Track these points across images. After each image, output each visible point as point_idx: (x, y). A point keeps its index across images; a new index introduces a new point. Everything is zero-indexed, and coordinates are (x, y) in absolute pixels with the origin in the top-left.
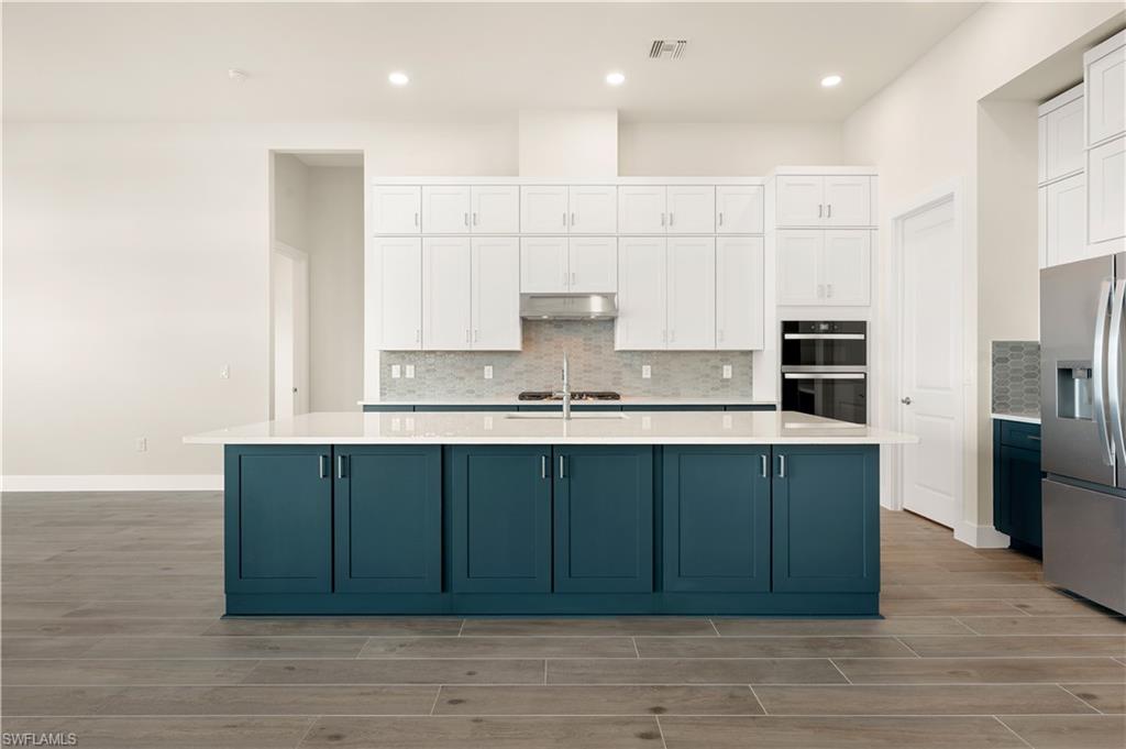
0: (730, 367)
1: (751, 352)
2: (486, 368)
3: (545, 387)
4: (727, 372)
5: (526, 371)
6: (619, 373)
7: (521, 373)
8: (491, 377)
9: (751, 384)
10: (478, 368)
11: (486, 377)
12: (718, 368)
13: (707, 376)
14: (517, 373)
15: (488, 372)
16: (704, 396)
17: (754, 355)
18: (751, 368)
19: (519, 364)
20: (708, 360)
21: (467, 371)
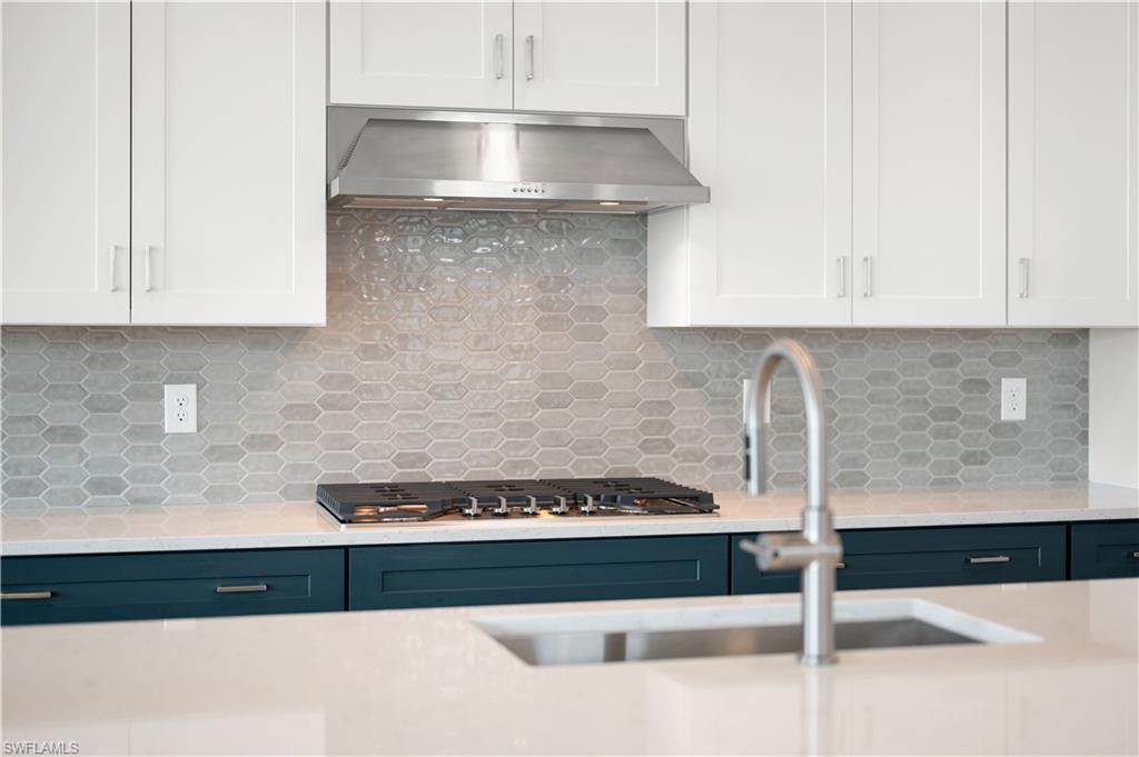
0: (1021, 383)
1: (1085, 332)
2: (172, 393)
3: (401, 461)
4: (1013, 398)
5: (327, 404)
6: (665, 406)
7: (308, 411)
8: (190, 426)
9: (1084, 437)
10: (137, 394)
11: (171, 425)
12: (982, 387)
13: (953, 414)
14: (289, 411)
15: (179, 408)
16: (944, 484)
17: (1095, 347)
18: (1084, 385)
19: (303, 378)
20: (951, 361)
21: (93, 405)
